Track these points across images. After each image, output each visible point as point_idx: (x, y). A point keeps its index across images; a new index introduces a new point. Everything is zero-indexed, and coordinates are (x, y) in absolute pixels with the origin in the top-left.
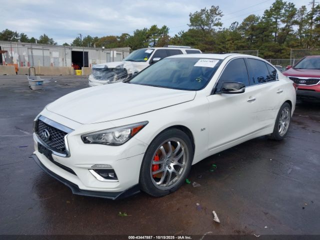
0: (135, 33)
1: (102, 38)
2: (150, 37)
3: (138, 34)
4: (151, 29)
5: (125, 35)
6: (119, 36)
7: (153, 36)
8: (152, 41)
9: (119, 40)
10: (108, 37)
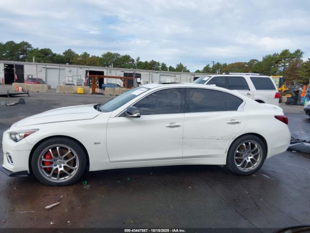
0: (264, 59)
1: (230, 65)
2: (280, 62)
3: (267, 59)
4: (281, 54)
5: (253, 61)
6: (247, 62)
7: (283, 61)
8: (282, 66)
9: (246, 65)
10: (236, 63)
